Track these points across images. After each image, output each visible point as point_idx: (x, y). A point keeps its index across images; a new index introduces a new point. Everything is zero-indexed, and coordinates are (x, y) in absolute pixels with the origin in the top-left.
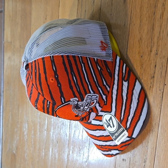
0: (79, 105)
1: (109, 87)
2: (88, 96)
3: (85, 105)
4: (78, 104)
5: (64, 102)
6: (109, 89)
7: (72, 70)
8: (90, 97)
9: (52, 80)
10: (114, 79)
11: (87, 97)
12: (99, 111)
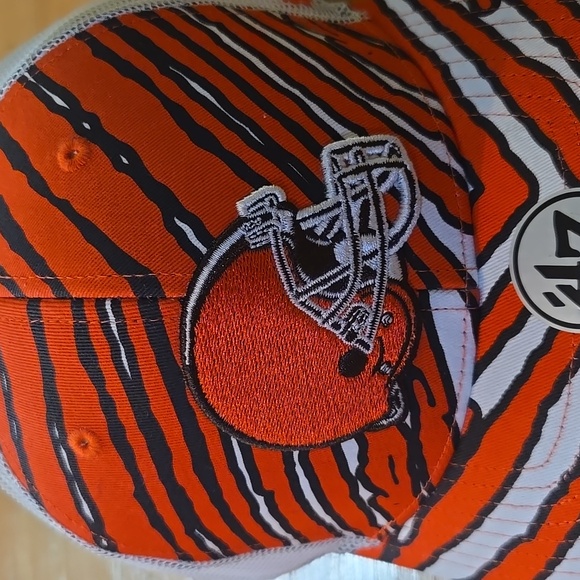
0: (311, 231)
1: (435, 96)
2: (334, 152)
3: (350, 219)
4: (304, 226)
5: (204, 250)
6: (434, 104)
7: (162, 60)
8: (350, 156)
9: (69, 155)
10: (432, 55)
11: (334, 161)
12: (468, 261)
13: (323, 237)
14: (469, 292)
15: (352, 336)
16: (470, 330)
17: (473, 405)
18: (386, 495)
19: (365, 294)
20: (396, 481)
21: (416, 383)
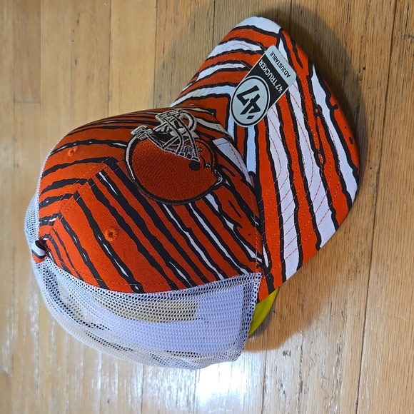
3: (172, 126)
4: (156, 131)
5: (125, 145)
9: (72, 151)
12: (222, 130)
13: (165, 131)
14: (227, 137)
15: (190, 156)
16: (234, 149)
17: (250, 173)
18: (242, 228)
19: (188, 143)
20: (241, 217)
21: (223, 169)
